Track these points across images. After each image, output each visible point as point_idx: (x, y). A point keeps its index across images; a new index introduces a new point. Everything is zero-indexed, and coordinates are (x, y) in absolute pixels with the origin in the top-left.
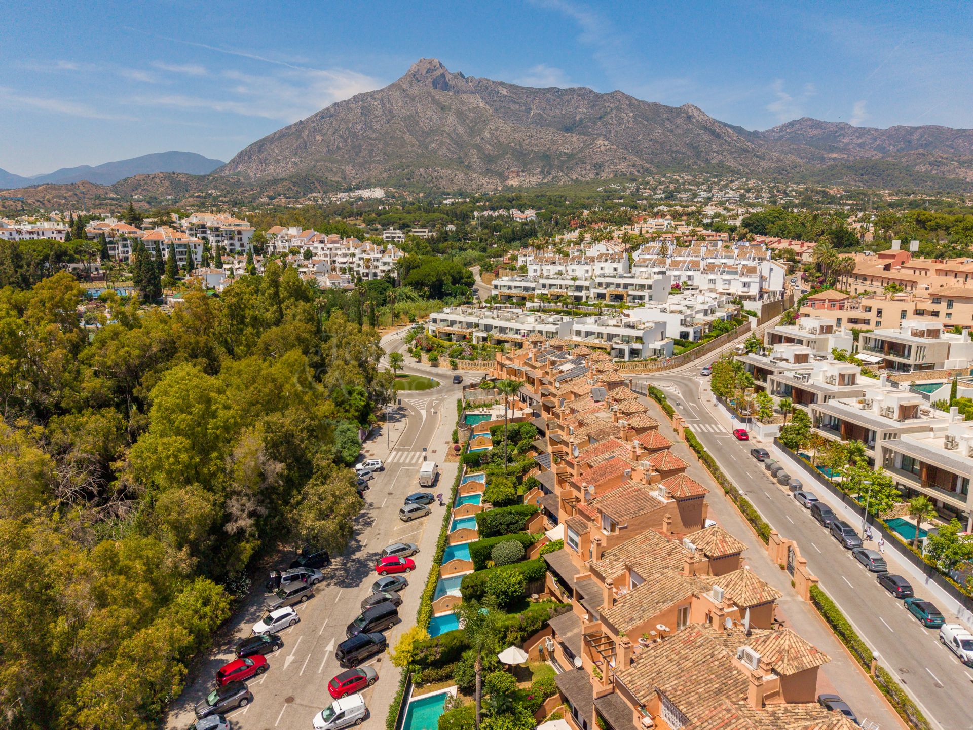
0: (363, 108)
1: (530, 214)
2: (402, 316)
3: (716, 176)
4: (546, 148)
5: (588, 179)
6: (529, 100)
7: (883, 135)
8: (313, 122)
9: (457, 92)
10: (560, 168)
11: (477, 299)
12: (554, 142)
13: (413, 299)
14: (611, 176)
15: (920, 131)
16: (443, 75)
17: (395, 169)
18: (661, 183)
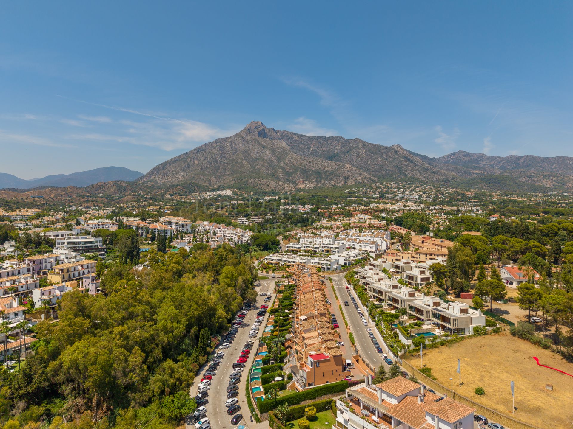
0: (220, 147)
1: (308, 208)
2: (253, 257)
3: (409, 184)
4: (318, 169)
5: (341, 185)
6: (309, 143)
7: (504, 160)
8: (193, 154)
9: (271, 139)
10: (326, 179)
11: (281, 251)
12: (323, 166)
13: (257, 251)
14: (353, 183)
15: (524, 158)
16: (264, 130)
17: (237, 179)
18: (379, 188)
